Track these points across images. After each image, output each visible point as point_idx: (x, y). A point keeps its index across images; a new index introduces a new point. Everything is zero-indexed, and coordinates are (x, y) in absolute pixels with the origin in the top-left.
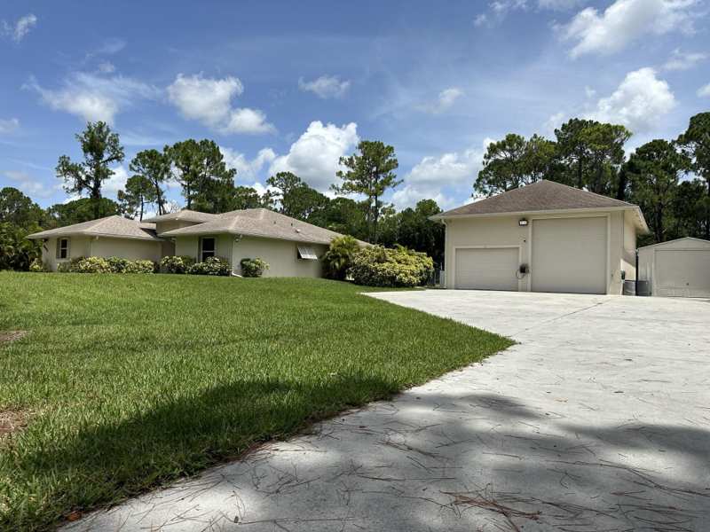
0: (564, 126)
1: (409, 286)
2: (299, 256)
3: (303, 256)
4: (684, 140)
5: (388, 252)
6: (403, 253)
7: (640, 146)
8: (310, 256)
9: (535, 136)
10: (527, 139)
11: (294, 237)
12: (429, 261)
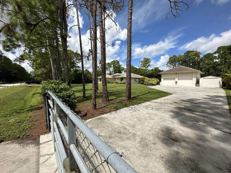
0: (186, 52)
1: (155, 85)
2: (135, 80)
3: (136, 80)
4: (215, 53)
5: (150, 79)
6: (153, 79)
7: (204, 55)
8: (137, 80)
9: (179, 55)
10: (177, 56)
11: (134, 77)
12: (158, 80)
